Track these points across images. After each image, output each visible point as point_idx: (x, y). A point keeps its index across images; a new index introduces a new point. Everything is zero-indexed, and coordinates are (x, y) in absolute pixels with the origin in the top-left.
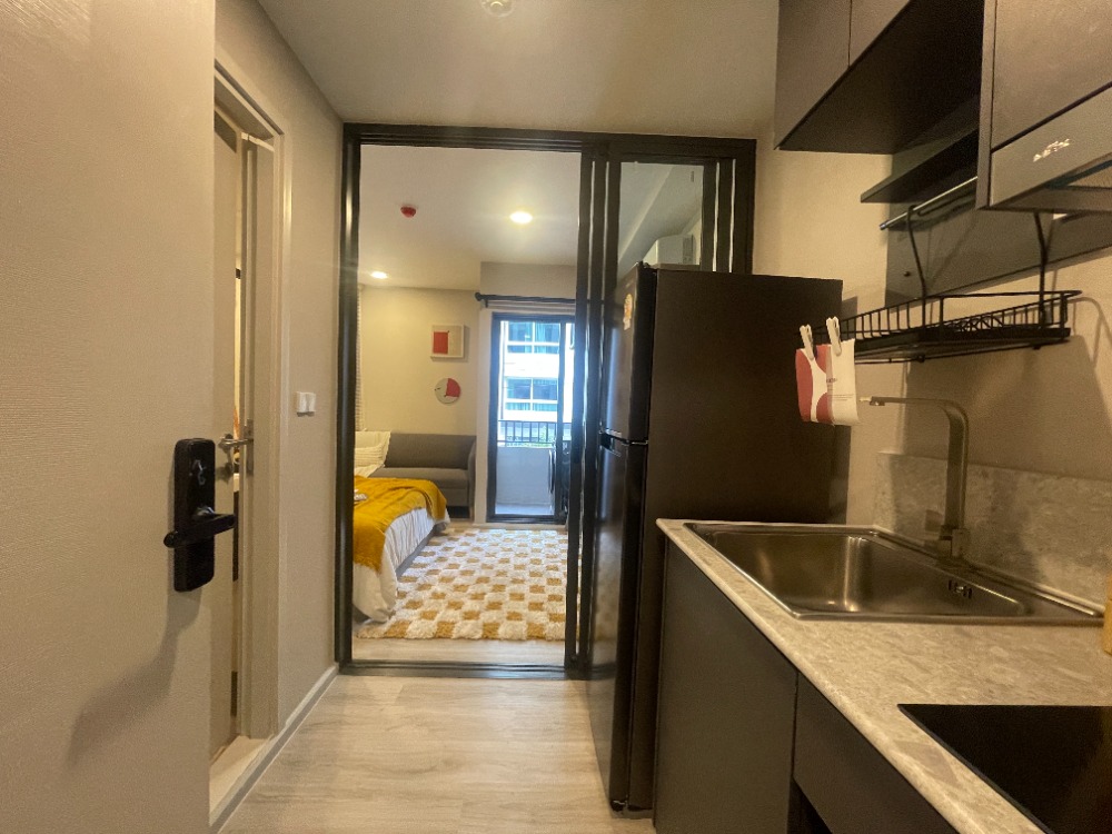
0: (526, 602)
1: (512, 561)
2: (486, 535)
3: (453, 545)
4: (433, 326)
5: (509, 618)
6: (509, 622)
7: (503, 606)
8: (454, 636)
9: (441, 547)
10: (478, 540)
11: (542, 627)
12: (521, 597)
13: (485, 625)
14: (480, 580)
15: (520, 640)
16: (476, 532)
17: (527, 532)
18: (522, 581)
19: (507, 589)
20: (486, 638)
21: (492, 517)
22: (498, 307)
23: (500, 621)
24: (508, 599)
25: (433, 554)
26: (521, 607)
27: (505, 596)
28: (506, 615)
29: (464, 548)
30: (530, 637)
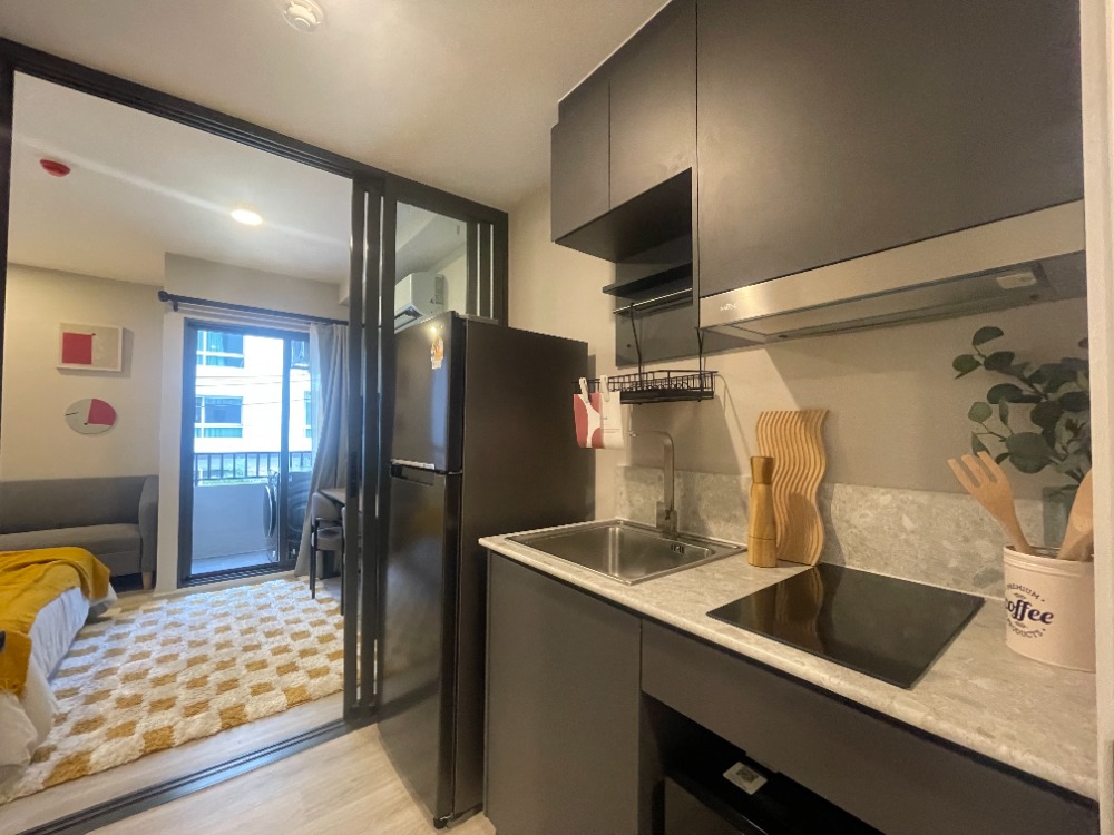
0: (272, 668)
1: (234, 626)
2: (178, 604)
3: (127, 630)
4: (63, 325)
5: (255, 693)
6: (256, 697)
7: (241, 682)
8: (178, 742)
9: (106, 637)
10: (170, 613)
11: (302, 688)
12: (263, 665)
13: (221, 713)
14: (191, 663)
15: (279, 713)
16: (163, 603)
17: (245, 588)
18: (258, 646)
19: (238, 661)
20: (227, 727)
21: (185, 579)
22: (193, 313)
23: (243, 701)
24: (244, 672)
25: (94, 649)
26: (267, 676)
27: (240, 670)
28: (249, 691)
29: (149, 630)
30: (291, 705)
